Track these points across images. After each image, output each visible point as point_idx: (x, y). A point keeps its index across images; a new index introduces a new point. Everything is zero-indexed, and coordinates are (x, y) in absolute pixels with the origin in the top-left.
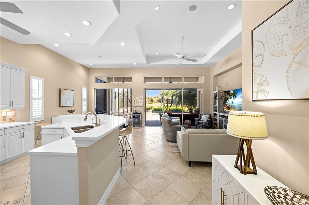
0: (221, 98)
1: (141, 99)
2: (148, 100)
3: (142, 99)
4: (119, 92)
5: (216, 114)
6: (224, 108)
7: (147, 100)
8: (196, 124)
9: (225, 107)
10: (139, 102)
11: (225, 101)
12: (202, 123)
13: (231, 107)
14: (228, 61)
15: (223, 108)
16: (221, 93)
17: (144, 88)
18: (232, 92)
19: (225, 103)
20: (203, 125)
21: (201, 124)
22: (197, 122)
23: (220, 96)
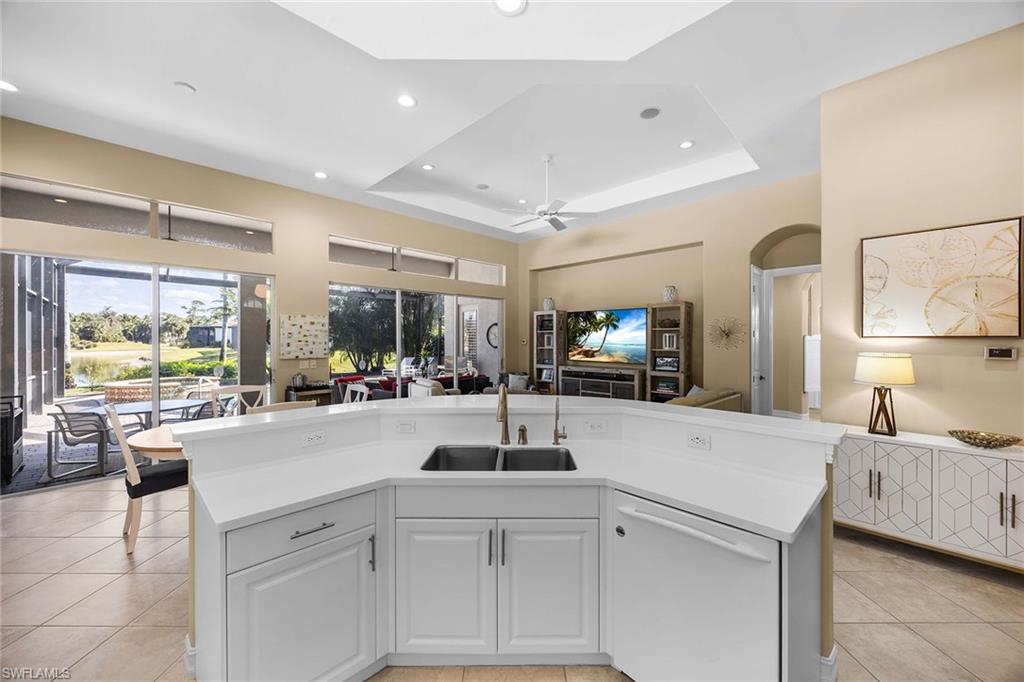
1: (320, 327)
3: (326, 329)
5: (542, 369)
10: (311, 340)
11: (576, 337)
15: (567, 356)
16: (561, 315)
18: (600, 316)
23: (559, 323)
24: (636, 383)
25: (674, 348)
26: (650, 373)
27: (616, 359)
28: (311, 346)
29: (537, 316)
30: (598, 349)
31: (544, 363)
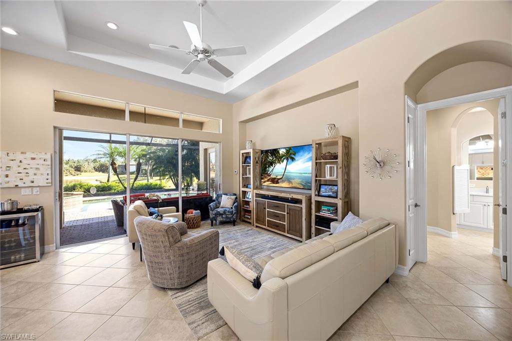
0: (257, 162)
1: (42, 162)
2: (69, 166)
3: (49, 163)
5: (246, 192)
7: (64, 166)
8: (211, 216)
9: (266, 179)
10: (32, 171)
11: (266, 168)
12: (224, 212)
14: (271, 96)
15: (260, 182)
16: (257, 153)
17: (55, 127)
18: (282, 151)
20: (227, 217)
21: (222, 215)
22: (214, 212)
23: (256, 158)
24: (304, 206)
25: (334, 178)
26: (314, 198)
27: (294, 185)
28: (32, 177)
29: (243, 154)
30: (281, 177)
31: (247, 187)
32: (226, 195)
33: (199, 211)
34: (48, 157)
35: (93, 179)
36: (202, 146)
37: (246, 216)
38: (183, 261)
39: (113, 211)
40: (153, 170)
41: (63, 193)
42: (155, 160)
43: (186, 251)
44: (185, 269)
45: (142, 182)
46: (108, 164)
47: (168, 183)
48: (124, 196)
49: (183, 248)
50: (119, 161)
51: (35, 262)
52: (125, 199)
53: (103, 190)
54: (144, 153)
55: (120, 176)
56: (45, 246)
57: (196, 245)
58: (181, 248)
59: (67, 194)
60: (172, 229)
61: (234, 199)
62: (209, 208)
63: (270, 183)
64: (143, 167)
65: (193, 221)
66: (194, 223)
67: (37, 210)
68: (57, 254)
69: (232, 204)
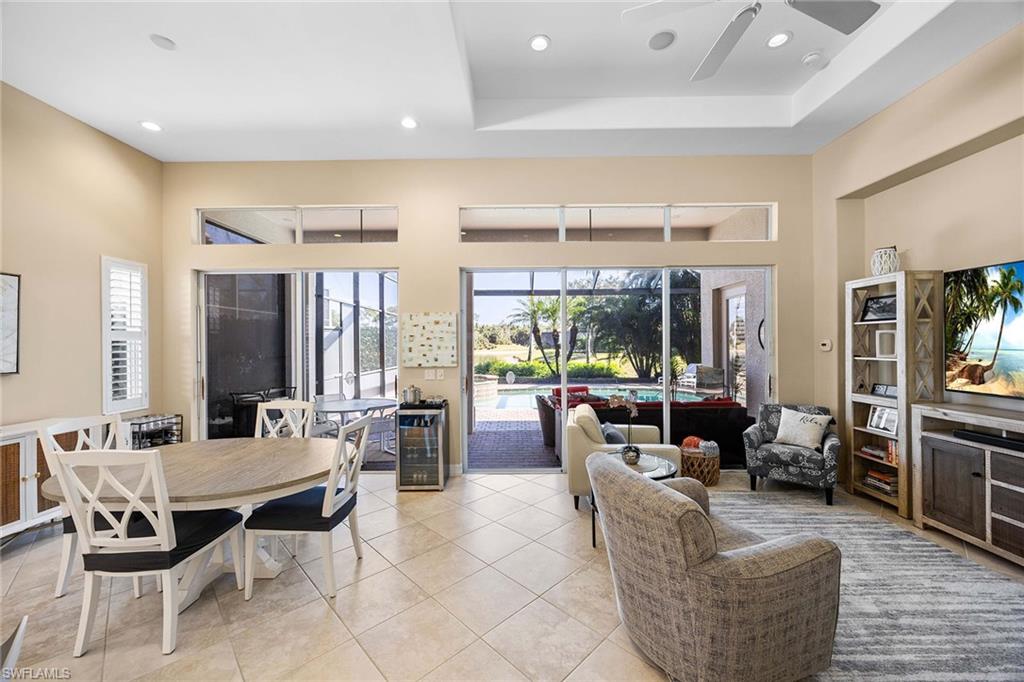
0: (917, 315)
1: (445, 327)
2: (481, 336)
3: (454, 329)
4: (357, 302)
5: (867, 405)
6: (948, 373)
7: (476, 335)
8: (751, 463)
9: (956, 371)
10: (435, 343)
11: (955, 332)
13: (989, 368)
17: (461, 270)
18: (993, 278)
19: (948, 347)
20: (803, 475)
21: (786, 464)
22: (760, 453)
23: (917, 301)
28: (435, 352)
29: (855, 290)
30: (989, 363)
31: (873, 392)
32: (795, 408)
33: (713, 444)
34: (453, 319)
35: (509, 355)
36: (708, 283)
37: (870, 481)
38: (726, 622)
39: (537, 411)
40: (596, 341)
41: (474, 375)
42: (601, 321)
43: (737, 596)
44: (732, 651)
45: (579, 362)
46: (529, 331)
47: (624, 367)
48: (557, 387)
49: (727, 584)
50: (544, 326)
51: (438, 490)
52: (558, 392)
53: (524, 374)
54: (583, 309)
55: (545, 351)
56: (451, 466)
57: (768, 586)
58: (721, 583)
59: (480, 377)
60: (696, 518)
61: (824, 425)
62: (746, 440)
63: (964, 381)
64: (581, 336)
65: (699, 466)
66: (702, 472)
67: (438, 407)
68: (463, 483)
69: (819, 437)
